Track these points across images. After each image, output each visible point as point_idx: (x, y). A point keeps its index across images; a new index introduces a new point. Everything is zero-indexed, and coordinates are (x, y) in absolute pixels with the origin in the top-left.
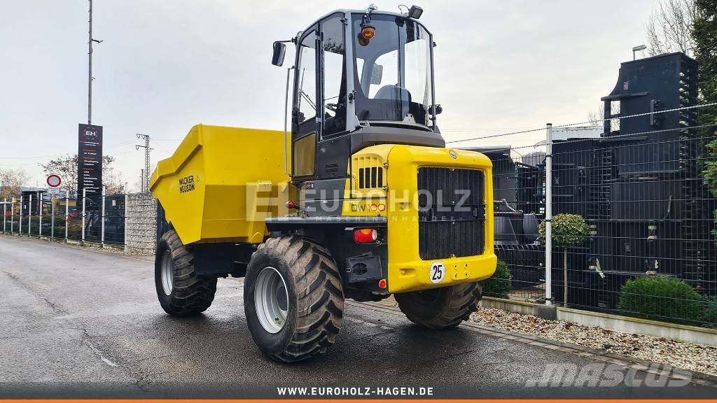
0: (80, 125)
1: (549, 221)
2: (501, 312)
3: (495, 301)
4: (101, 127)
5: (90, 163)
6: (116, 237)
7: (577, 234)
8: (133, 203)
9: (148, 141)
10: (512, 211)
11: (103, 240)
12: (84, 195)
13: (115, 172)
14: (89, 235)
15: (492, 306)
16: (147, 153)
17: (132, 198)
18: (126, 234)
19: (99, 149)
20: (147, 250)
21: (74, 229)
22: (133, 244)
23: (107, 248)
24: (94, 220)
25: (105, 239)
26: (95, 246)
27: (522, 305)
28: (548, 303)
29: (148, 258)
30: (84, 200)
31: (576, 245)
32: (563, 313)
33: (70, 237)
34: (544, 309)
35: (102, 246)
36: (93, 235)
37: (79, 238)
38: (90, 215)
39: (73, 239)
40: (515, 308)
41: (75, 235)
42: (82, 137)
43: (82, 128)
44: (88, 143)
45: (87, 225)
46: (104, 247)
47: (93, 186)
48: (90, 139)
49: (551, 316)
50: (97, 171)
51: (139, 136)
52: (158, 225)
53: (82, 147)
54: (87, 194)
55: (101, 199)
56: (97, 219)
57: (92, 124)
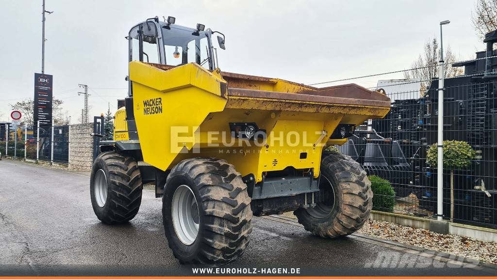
0: (36, 74)
1: (442, 146)
2: (393, 226)
3: (386, 215)
4: (52, 76)
5: (43, 102)
6: (62, 157)
7: (466, 159)
8: (75, 132)
9: (86, 90)
10: (381, 138)
11: (52, 159)
12: (38, 126)
13: (63, 111)
14: (42, 155)
15: (383, 219)
16: (86, 98)
17: (74, 128)
18: (69, 154)
19: (50, 92)
20: (85, 168)
21: (31, 151)
22: (75, 163)
23: (56, 165)
24: (46, 144)
25: (54, 158)
26: (46, 164)
27: (413, 220)
28: (440, 219)
29: (86, 173)
30: (38, 129)
31: (465, 168)
32: (456, 228)
33: (29, 156)
34: (437, 224)
35: (51, 164)
36: (45, 155)
37: (34, 158)
38: (43, 140)
39: (30, 158)
40: (406, 222)
41: (32, 156)
42: (37, 83)
43: (37, 76)
44: (42, 88)
45: (41, 148)
46: (53, 164)
47: (46, 120)
48: (43, 84)
49: (444, 230)
50: (48, 108)
51: (80, 85)
52: (94, 148)
53: (37, 91)
54: (41, 125)
55: (51, 129)
56: (48, 144)
57: (45, 73)
